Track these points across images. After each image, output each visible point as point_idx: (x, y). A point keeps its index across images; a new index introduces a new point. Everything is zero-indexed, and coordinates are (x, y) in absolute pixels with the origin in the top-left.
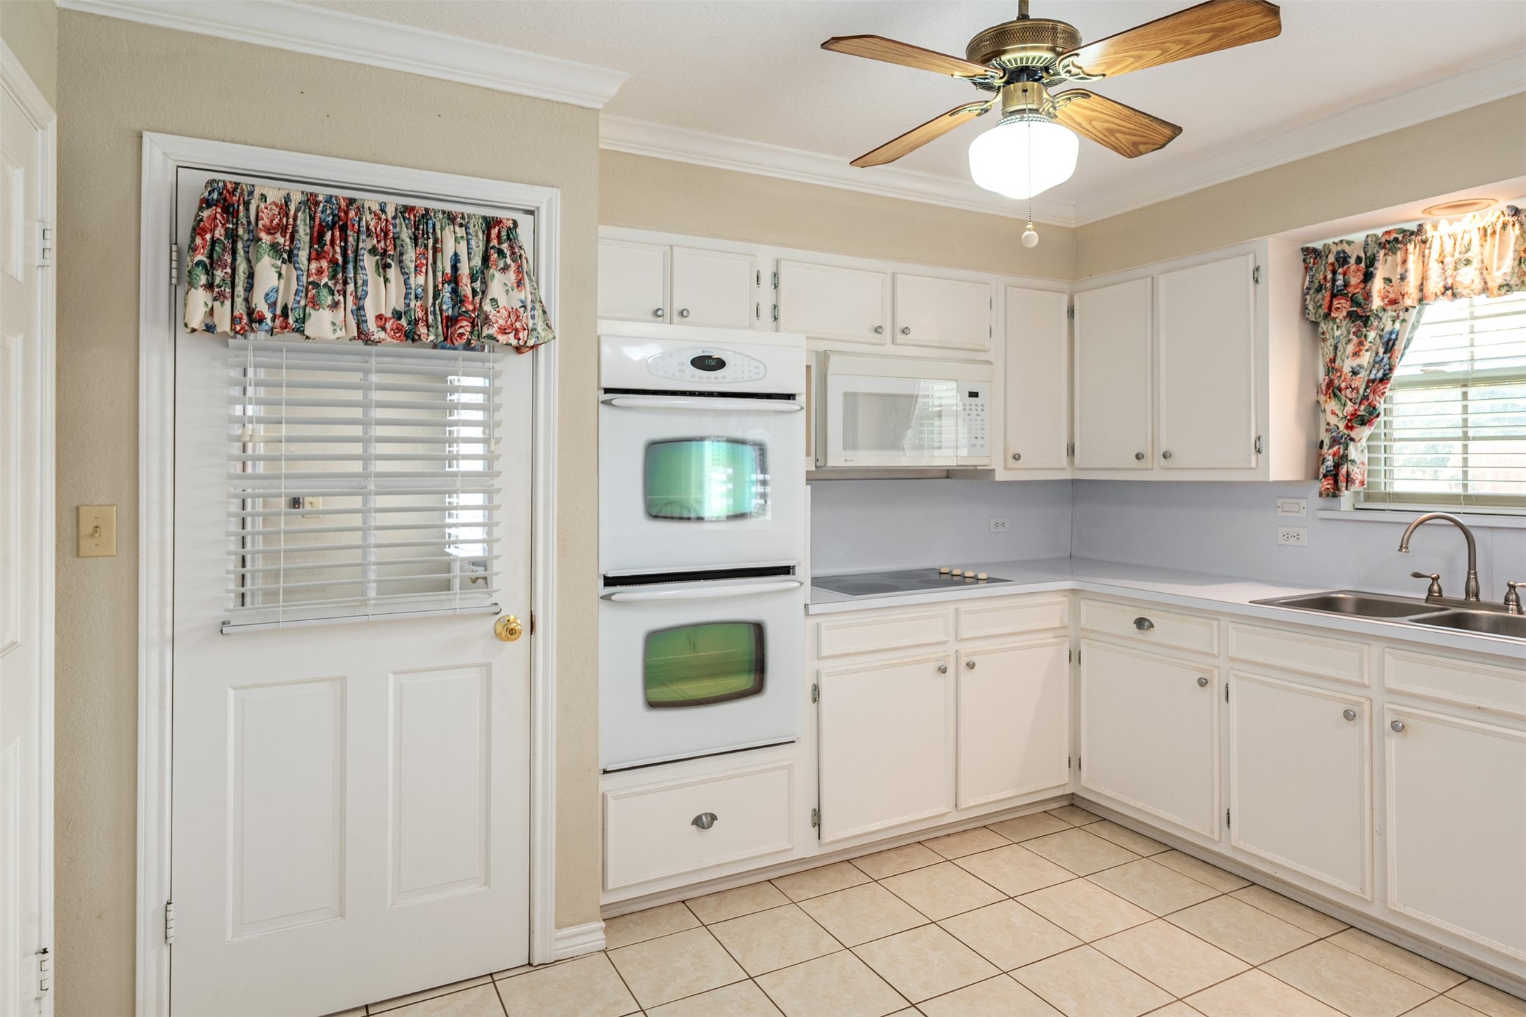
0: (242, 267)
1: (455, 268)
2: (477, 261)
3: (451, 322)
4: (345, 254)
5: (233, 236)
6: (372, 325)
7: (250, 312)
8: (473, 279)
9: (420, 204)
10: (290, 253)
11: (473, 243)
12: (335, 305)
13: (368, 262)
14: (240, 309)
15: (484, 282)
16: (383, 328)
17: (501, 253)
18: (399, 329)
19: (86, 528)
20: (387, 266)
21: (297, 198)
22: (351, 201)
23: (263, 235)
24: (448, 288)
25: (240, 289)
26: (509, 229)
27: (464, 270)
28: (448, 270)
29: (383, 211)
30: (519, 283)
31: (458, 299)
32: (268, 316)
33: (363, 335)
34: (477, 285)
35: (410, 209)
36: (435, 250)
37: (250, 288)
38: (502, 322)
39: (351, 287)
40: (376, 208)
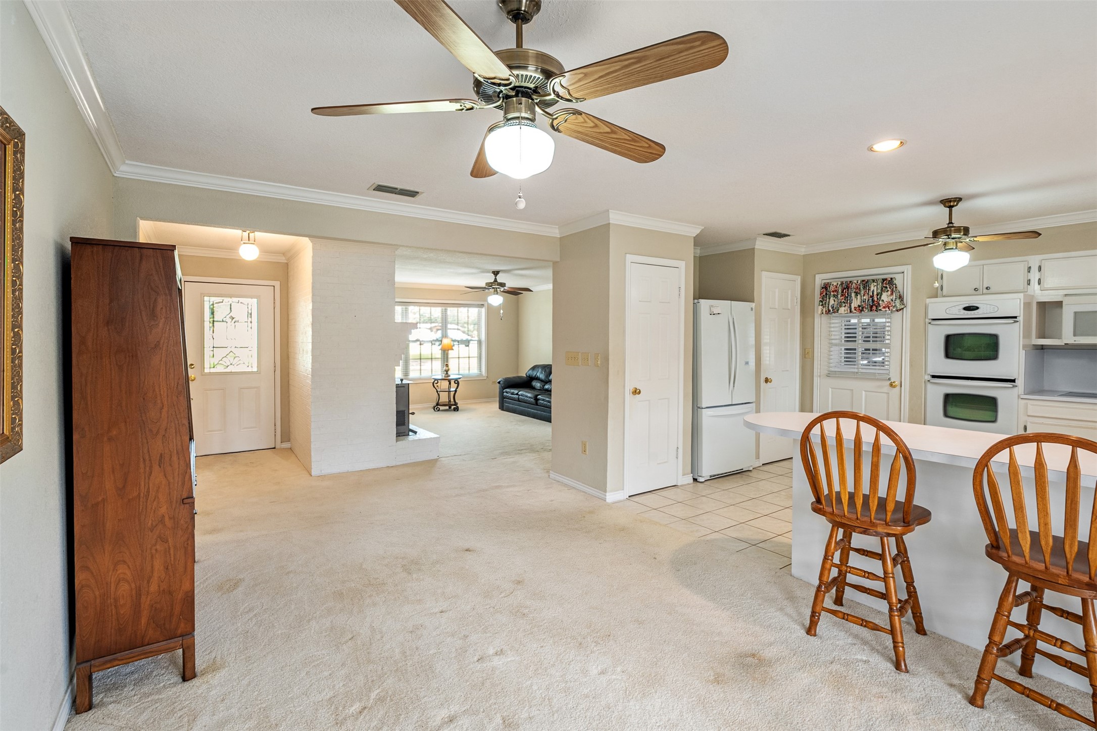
0: (828, 300)
1: (873, 293)
2: (879, 291)
3: (871, 307)
4: (848, 294)
5: (826, 294)
6: (853, 309)
7: (828, 309)
8: (877, 295)
9: (866, 278)
10: (837, 296)
11: (878, 286)
12: (845, 306)
13: (853, 295)
14: (827, 309)
15: (881, 296)
16: (856, 310)
17: (886, 287)
18: (860, 309)
19: (806, 353)
20: (857, 295)
21: (839, 283)
22: (851, 282)
23: (832, 293)
24: (871, 299)
25: (827, 305)
26: (889, 281)
27: (875, 293)
28: (871, 294)
29: (857, 282)
30: (892, 294)
31: (873, 301)
32: (831, 310)
33: (851, 312)
34: (879, 297)
35: (863, 281)
36: (869, 290)
37: (829, 305)
38: (884, 305)
39: (849, 301)
40: (856, 282)
